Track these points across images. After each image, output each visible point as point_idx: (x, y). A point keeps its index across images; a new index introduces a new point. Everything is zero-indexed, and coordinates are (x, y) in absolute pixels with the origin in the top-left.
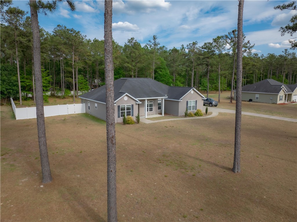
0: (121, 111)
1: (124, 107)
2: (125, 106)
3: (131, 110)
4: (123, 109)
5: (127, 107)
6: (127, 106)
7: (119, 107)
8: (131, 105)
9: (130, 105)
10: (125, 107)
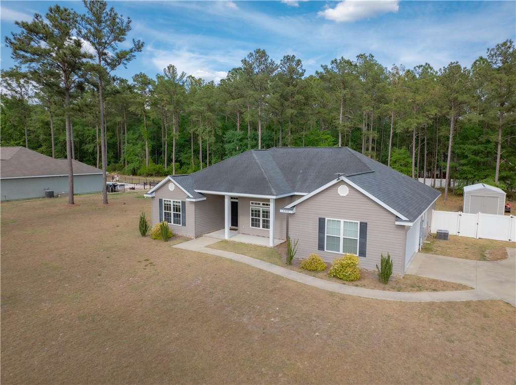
0: (164, 211)
1: (169, 203)
2: (170, 201)
3: (181, 213)
4: (168, 207)
5: (174, 205)
6: (174, 202)
7: (161, 201)
8: (181, 201)
9: (179, 202)
10: (170, 205)
